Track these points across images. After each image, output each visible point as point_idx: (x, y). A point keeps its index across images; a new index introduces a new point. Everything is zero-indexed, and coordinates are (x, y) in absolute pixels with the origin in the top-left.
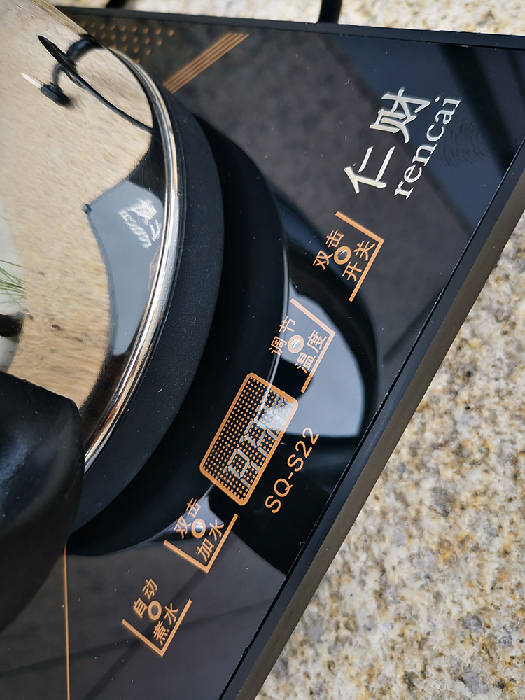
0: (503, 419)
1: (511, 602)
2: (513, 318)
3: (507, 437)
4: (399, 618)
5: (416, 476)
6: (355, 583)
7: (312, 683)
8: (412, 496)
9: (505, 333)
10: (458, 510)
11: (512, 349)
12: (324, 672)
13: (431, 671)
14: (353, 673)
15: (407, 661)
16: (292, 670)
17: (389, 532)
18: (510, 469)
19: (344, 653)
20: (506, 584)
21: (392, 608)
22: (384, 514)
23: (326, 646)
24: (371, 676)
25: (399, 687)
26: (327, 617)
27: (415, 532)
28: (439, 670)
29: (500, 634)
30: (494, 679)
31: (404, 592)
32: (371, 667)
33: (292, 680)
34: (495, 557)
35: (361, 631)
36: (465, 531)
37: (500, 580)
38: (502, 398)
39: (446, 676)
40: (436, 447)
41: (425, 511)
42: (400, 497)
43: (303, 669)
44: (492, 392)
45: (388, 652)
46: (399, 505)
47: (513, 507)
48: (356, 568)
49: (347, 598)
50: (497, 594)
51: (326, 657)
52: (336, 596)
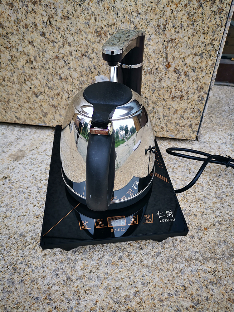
0: (139, 258)
1: (114, 277)
2: (154, 250)
3: (136, 260)
4: (98, 264)
5: (121, 252)
6: (98, 254)
7: (77, 258)
8: (117, 253)
9: (151, 250)
10: (121, 261)
11: (149, 253)
12: (80, 259)
13: (95, 273)
14: (84, 263)
15: (93, 269)
16: (75, 254)
17: (109, 253)
18: (132, 264)
19: (86, 260)
20: (116, 274)
21: (99, 262)
22: (111, 251)
23: (85, 256)
24: (86, 266)
25: (88, 271)
26: (89, 253)
27: (112, 257)
28: (96, 274)
29: (108, 278)
30: (102, 282)
31: (103, 262)
32: (88, 265)
33: (74, 255)
34: (118, 270)
35: (91, 260)
36: (119, 264)
37: (116, 273)
38: (141, 256)
39: (96, 276)
40: (127, 251)
41: (117, 256)
42: (116, 251)
43: (78, 255)
44: (141, 254)
45: (92, 266)
46: (114, 252)
47: (127, 268)
48: (100, 252)
49: (94, 254)
50: (114, 274)
51: (83, 257)
52: (93, 252)
